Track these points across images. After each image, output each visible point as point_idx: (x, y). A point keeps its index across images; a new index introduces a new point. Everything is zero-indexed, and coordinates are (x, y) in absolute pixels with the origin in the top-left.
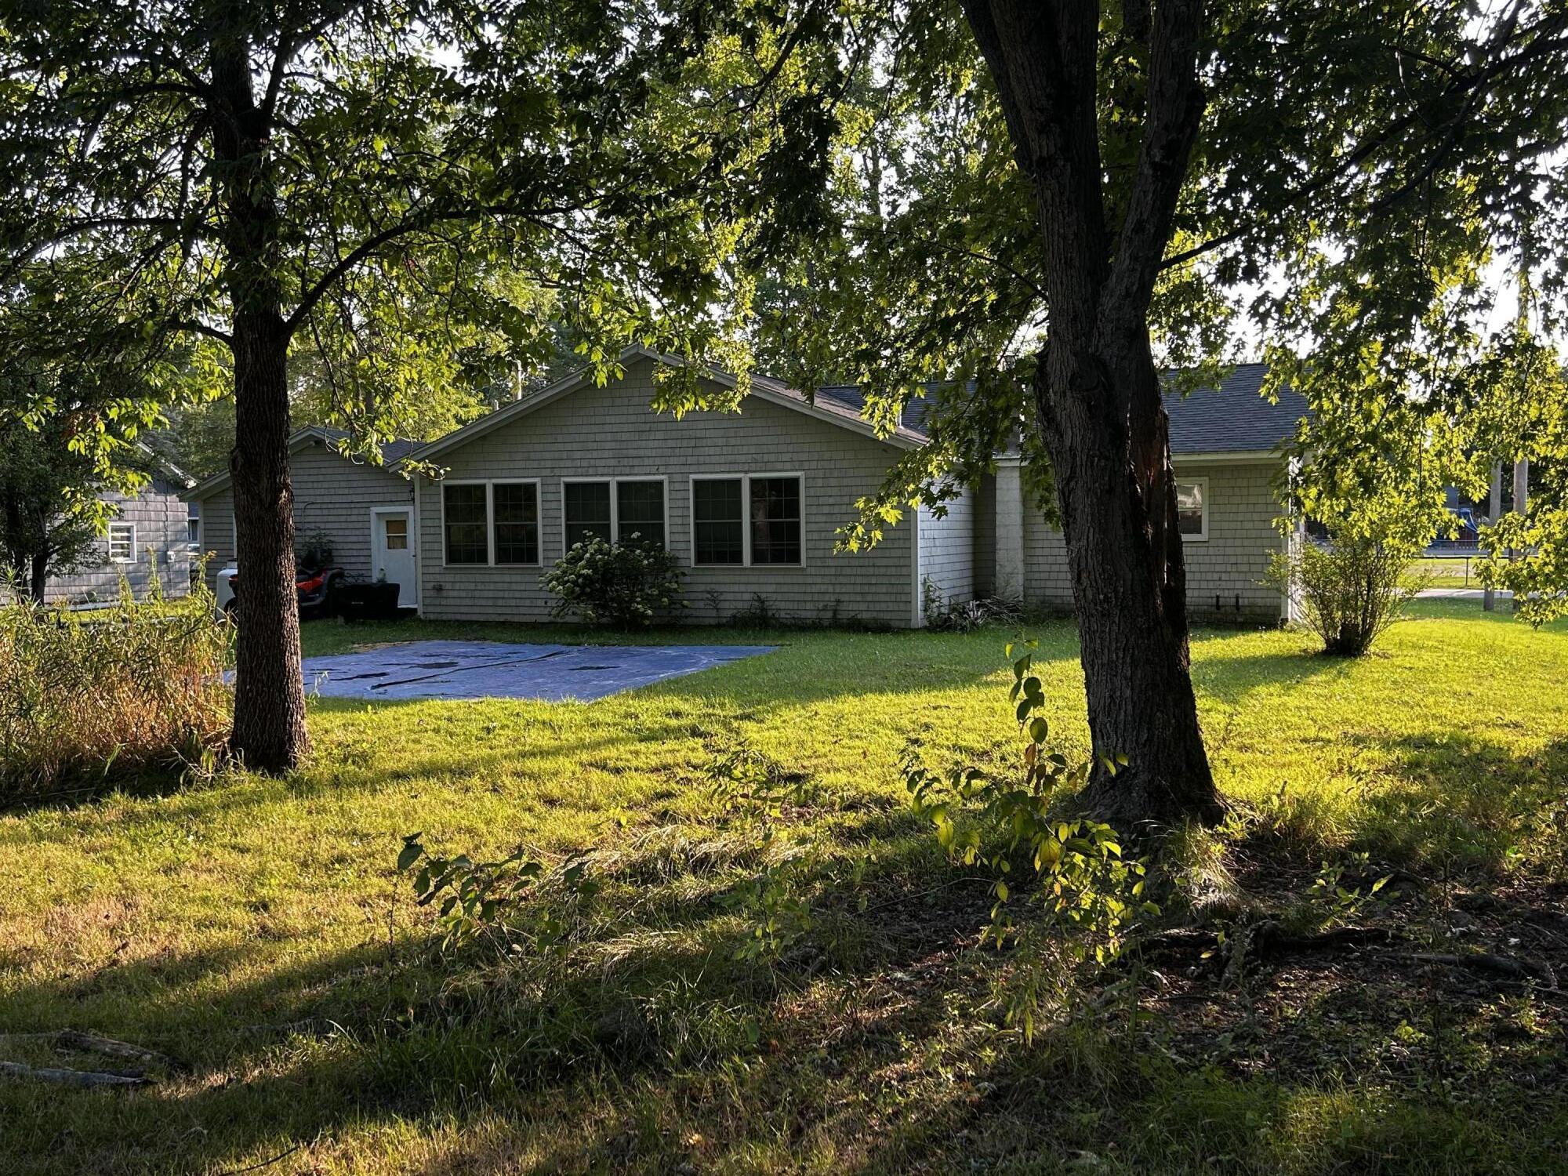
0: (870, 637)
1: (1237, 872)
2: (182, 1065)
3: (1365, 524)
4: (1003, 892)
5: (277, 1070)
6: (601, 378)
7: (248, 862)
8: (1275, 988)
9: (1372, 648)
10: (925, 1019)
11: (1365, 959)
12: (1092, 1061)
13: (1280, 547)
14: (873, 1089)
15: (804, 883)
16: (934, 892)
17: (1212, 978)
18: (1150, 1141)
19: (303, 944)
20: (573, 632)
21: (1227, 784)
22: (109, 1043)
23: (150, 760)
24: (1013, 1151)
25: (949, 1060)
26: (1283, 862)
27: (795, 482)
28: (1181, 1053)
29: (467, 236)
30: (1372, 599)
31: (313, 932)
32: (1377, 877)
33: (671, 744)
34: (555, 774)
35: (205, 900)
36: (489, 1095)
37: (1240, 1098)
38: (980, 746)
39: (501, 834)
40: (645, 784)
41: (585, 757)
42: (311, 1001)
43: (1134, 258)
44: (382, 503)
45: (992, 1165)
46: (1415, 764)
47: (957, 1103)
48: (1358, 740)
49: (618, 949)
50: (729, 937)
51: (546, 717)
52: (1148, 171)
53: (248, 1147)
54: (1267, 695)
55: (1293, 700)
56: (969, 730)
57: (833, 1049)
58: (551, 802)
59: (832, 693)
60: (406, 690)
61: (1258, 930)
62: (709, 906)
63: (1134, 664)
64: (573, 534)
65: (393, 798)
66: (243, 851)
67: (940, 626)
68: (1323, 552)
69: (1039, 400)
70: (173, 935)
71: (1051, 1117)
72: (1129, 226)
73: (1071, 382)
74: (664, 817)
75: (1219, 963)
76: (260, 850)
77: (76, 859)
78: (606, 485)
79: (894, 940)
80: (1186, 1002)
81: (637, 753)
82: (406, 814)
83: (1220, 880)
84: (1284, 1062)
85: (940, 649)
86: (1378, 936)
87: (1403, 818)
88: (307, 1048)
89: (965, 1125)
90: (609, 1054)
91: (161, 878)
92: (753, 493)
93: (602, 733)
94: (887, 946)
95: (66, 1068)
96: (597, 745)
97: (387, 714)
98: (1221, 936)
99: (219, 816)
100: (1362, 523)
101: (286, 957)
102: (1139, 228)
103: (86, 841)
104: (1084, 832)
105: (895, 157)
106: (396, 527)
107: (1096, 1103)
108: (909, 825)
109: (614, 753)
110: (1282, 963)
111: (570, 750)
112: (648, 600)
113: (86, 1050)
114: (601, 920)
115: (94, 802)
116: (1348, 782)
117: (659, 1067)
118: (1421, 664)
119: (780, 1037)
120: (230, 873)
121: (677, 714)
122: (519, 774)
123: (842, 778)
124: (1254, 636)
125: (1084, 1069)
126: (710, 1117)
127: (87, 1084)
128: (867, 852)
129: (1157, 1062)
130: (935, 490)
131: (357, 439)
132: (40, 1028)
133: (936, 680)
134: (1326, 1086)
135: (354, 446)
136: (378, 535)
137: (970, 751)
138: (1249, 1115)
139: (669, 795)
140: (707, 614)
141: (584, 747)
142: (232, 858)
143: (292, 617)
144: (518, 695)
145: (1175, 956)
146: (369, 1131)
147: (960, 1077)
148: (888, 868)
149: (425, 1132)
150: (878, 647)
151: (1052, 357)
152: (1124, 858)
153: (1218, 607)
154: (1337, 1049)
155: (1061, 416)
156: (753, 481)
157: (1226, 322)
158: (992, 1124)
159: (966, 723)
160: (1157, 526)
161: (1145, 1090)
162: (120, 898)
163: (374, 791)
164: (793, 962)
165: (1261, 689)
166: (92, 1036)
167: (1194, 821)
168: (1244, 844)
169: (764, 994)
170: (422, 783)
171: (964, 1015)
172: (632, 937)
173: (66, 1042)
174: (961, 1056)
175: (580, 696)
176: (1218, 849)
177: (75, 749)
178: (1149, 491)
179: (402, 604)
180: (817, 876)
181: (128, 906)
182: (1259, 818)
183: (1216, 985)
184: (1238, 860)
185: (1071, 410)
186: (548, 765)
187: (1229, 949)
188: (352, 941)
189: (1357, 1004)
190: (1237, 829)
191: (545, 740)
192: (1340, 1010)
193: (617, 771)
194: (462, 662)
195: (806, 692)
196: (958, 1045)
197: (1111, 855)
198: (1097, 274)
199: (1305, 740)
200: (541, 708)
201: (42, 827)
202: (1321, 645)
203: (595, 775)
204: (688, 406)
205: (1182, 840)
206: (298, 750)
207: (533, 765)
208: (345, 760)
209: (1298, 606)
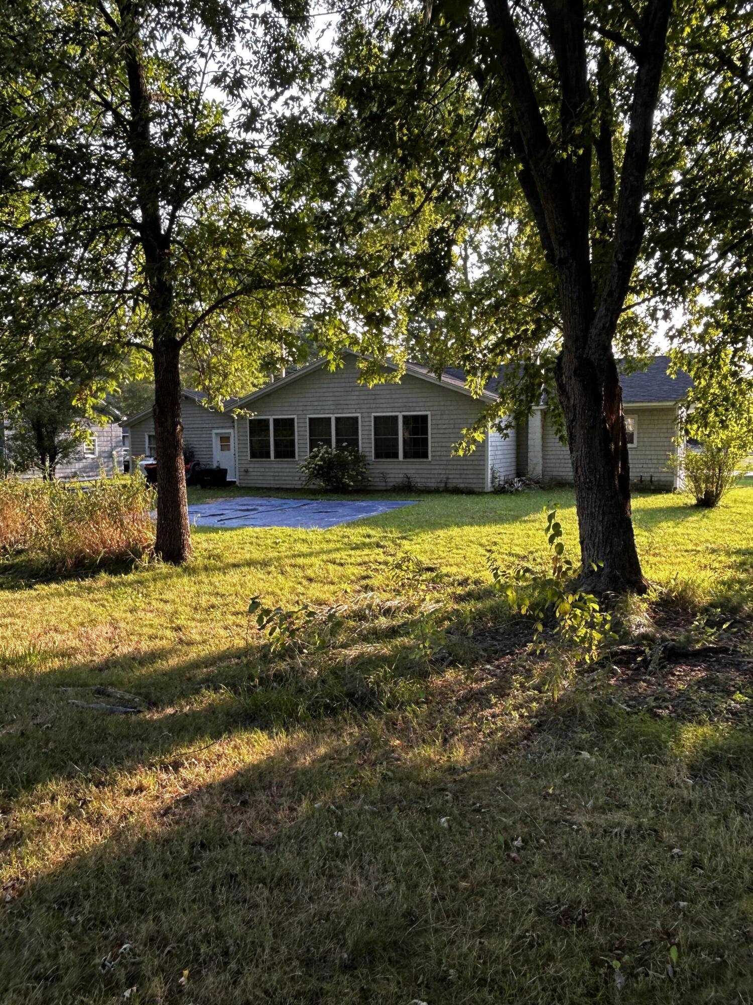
0: (464, 496)
1: (654, 618)
2: (153, 704)
3: (718, 441)
4: (540, 628)
5: (196, 707)
6: (333, 368)
7: (169, 608)
8: (674, 675)
9: (720, 503)
10: (503, 688)
11: (718, 661)
12: (587, 710)
13: (674, 451)
14: (480, 721)
15: (439, 622)
16: (502, 628)
17: (643, 670)
18: (615, 748)
19: (201, 648)
20: (314, 493)
21: (648, 573)
22: (119, 693)
23: (117, 557)
24: (549, 751)
25: (516, 708)
26: (677, 613)
27: (426, 417)
28: (629, 706)
29: (266, 297)
30: (720, 478)
31: (204, 642)
32: (725, 621)
33: (366, 551)
34: (311, 566)
35: (151, 626)
36: (298, 720)
37: (658, 728)
38: (522, 553)
39: (288, 596)
40: (355, 571)
41: (325, 557)
42: (208, 674)
43: (607, 310)
44: (218, 428)
45: (540, 757)
46: (743, 564)
47: (521, 728)
48: (713, 551)
49: (353, 652)
50: (404, 647)
51: (304, 537)
52: (615, 265)
53: (191, 742)
54: (667, 527)
55: (680, 530)
56: (517, 545)
57: (459, 702)
58: (310, 580)
59: (446, 526)
60: (234, 523)
61: (665, 647)
62: (393, 632)
63: (604, 514)
64: (313, 444)
65: (234, 576)
66: (166, 602)
67: (500, 491)
68: (696, 453)
69: (557, 380)
70: (138, 642)
71: (567, 736)
72: (605, 293)
73: (575, 372)
74: (367, 588)
75: (646, 663)
76: (174, 602)
77: (88, 605)
78: (330, 419)
79: (485, 650)
80: (631, 681)
81: (350, 556)
82: (241, 585)
83: (646, 622)
84: (679, 711)
85: (500, 503)
86: (725, 650)
87: (737, 591)
88: (209, 697)
89: (525, 738)
90: (352, 702)
91: (129, 615)
92: (404, 423)
93: (332, 546)
94: (482, 653)
95: (102, 704)
96: (330, 552)
97: (228, 534)
98: (647, 650)
99: (152, 585)
100: (717, 440)
101: (193, 654)
102: (610, 294)
103: (91, 596)
104: (581, 598)
105: (476, 248)
106: (225, 439)
107: (589, 729)
108: (488, 593)
109: (339, 556)
110: (677, 662)
111: (318, 554)
112: (350, 477)
113: (109, 696)
114: (342, 638)
115: (92, 577)
116: (709, 573)
117: (376, 709)
118: (745, 512)
119: (432, 695)
120: (161, 613)
121: (369, 536)
122: (294, 566)
123: (454, 570)
124: (659, 496)
125: (582, 713)
126: (403, 733)
127: (112, 712)
128: (468, 607)
129: (617, 710)
130: (503, 425)
131: (211, 400)
132: (85, 685)
133: (500, 519)
134: (700, 723)
135: (210, 401)
136: (216, 443)
137: (518, 556)
138: (663, 736)
139: (368, 577)
140: (380, 484)
141: (325, 552)
142: (161, 605)
143: (183, 487)
144: (289, 525)
145: (625, 659)
146: (245, 736)
147: (521, 716)
148: (479, 615)
149: (271, 737)
150: (468, 502)
151: (564, 359)
152: (601, 611)
153: (641, 481)
154: (705, 703)
155: (568, 388)
156: (404, 417)
157: (649, 337)
158: (538, 739)
159: (516, 541)
160: (616, 444)
161: (612, 724)
162: (111, 624)
163: (224, 573)
164: (437, 660)
165: (664, 524)
166: (110, 689)
167: (632, 592)
168: (657, 604)
169: (424, 675)
170: (246, 569)
171: (522, 685)
172: (358, 646)
173: (99, 692)
174: (521, 706)
175: (320, 526)
176: (644, 606)
177: (81, 551)
178: (612, 427)
179: (229, 479)
180: (444, 619)
181: (115, 628)
182: (664, 590)
183: (645, 674)
184: (654, 611)
185: (574, 386)
186: (307, 561)
187: (651, 656)
188: (223, 647)
189: (715, 684)
190: (653, 596)
191: (304, 548)
192: (706, 686)
193: (341, 565)
194: (260, 509)
195: (433, 525)
196: (520, 700)
197: (594, 610)
198: (588, 317)
199: (686, 551)
200: (300, 532)
201: (70, 589)
202: (694, 502)
203: (331, 567)
204: (375, 382)
205: (626, 601)
206: (186, 553)
207: (300, 561)
208: (209, 558)
209: (682, 481)
